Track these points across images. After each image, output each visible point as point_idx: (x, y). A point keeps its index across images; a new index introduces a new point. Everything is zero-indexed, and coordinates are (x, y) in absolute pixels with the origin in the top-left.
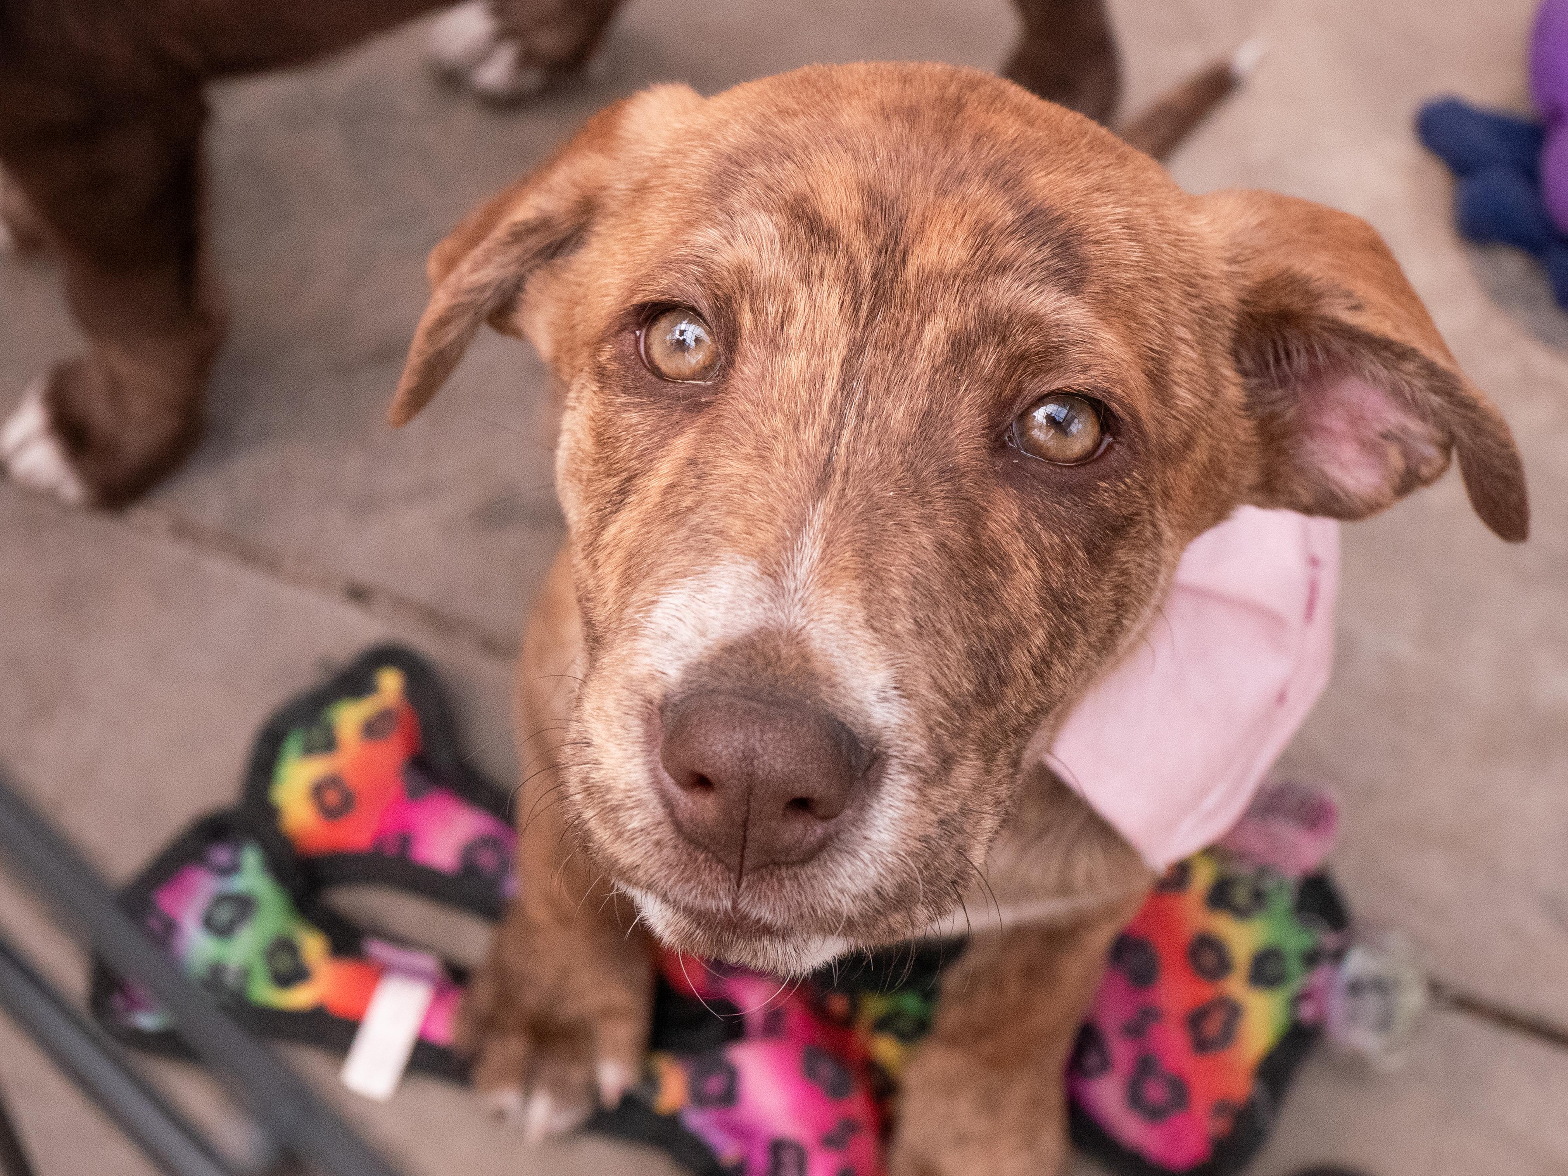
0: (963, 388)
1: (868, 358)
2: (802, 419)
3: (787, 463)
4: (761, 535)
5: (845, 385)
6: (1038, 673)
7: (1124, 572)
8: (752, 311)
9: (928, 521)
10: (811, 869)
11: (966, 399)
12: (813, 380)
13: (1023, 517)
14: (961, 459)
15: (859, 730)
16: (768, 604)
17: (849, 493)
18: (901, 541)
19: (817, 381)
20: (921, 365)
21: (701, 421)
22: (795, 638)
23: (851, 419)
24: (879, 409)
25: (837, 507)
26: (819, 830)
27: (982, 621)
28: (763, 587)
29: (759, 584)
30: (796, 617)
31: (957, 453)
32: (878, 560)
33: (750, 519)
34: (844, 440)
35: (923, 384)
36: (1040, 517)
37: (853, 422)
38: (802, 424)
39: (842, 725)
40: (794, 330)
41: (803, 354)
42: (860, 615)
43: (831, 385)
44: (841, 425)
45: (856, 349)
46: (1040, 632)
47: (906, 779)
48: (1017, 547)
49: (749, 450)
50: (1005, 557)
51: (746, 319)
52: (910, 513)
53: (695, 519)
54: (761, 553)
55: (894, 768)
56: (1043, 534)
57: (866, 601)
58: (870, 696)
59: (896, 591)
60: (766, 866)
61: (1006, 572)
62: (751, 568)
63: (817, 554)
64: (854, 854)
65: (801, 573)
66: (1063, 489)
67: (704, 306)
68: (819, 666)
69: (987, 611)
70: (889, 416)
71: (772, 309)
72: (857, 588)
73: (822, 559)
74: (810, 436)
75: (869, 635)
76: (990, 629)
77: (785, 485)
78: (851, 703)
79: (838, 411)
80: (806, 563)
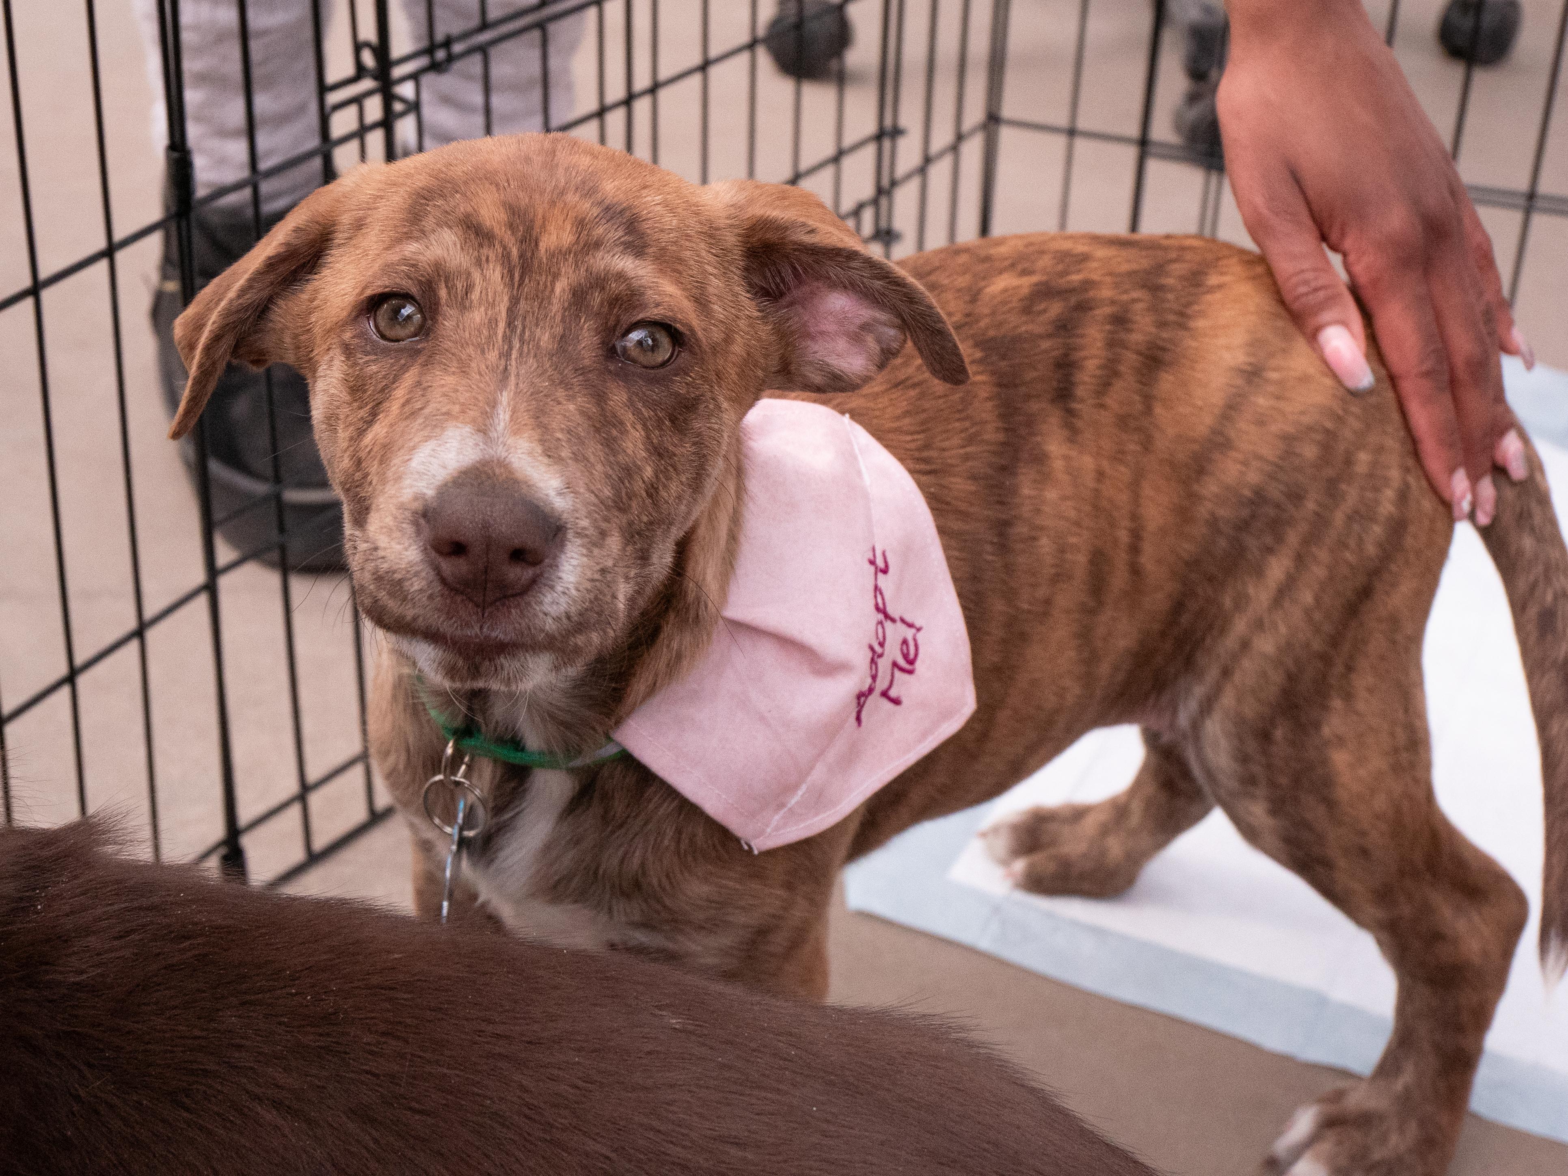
0: (583, 319)
1: (523, 305)
2: (485, 346)
3: (480, 374)
4: (471, 413)
5: (510, 324)
8: (447, 286)
9: (571, 398)
10: (527, 598)
11: (586, 326)
12: (490, 322)
13: (630, 399)
14: (587, 362)
15: (547, 510)
16: (482, 446)
17: (521, 385)
18: (557, 409)
19: (492, 323)
20: (556, 307)
21: (420, 360)
22: (503, 464)
23: (516, 344)
24: (532, 337)
25: (515, 393)
26: (529, 573)
27: (612, 459)
28: (479, 438)
29: (475, 437)
30: (500, 451)
31: (584, 358)
32: (545, 420)
33: (463, 404)
34: (513, 357)
35: (558, 318)
36: (641, 399)
37: (518, 345)
38: (486, 350)
39: (538, 507)
40: (475, 296)
41: (482, 309)
42: (539, 449)
43: (502, 325)
44: (511, 348)
45: (514, 301)
47: (579, 541)
48: (628, 417)
49: (453, 369)
50: (621, 422)
51: (443, 293)
52: (560, 393)
54: (474, 421)
55: (570, 535)
56: (643, 410)
57: (542, 441)
58: (552, 493)
59: (559, 435)
60: (499, 599)
61: (623, 432)
62: (467, 429)
63: (507, 417)
64: (552, 588)
65: (500, 428)
66: (652, 381)
67: (414, 291)
68: (519, 475)
69: (614, 453)
70: (539, 340)
71: (460, 285)
72: (536, 435)
73: (511, 421)
74: (492, 356)
75: (546, 460)
76: (618, 463)
77: (482, 385)
78: (541, 495)
79: (508, 339)
80: (502, 424)
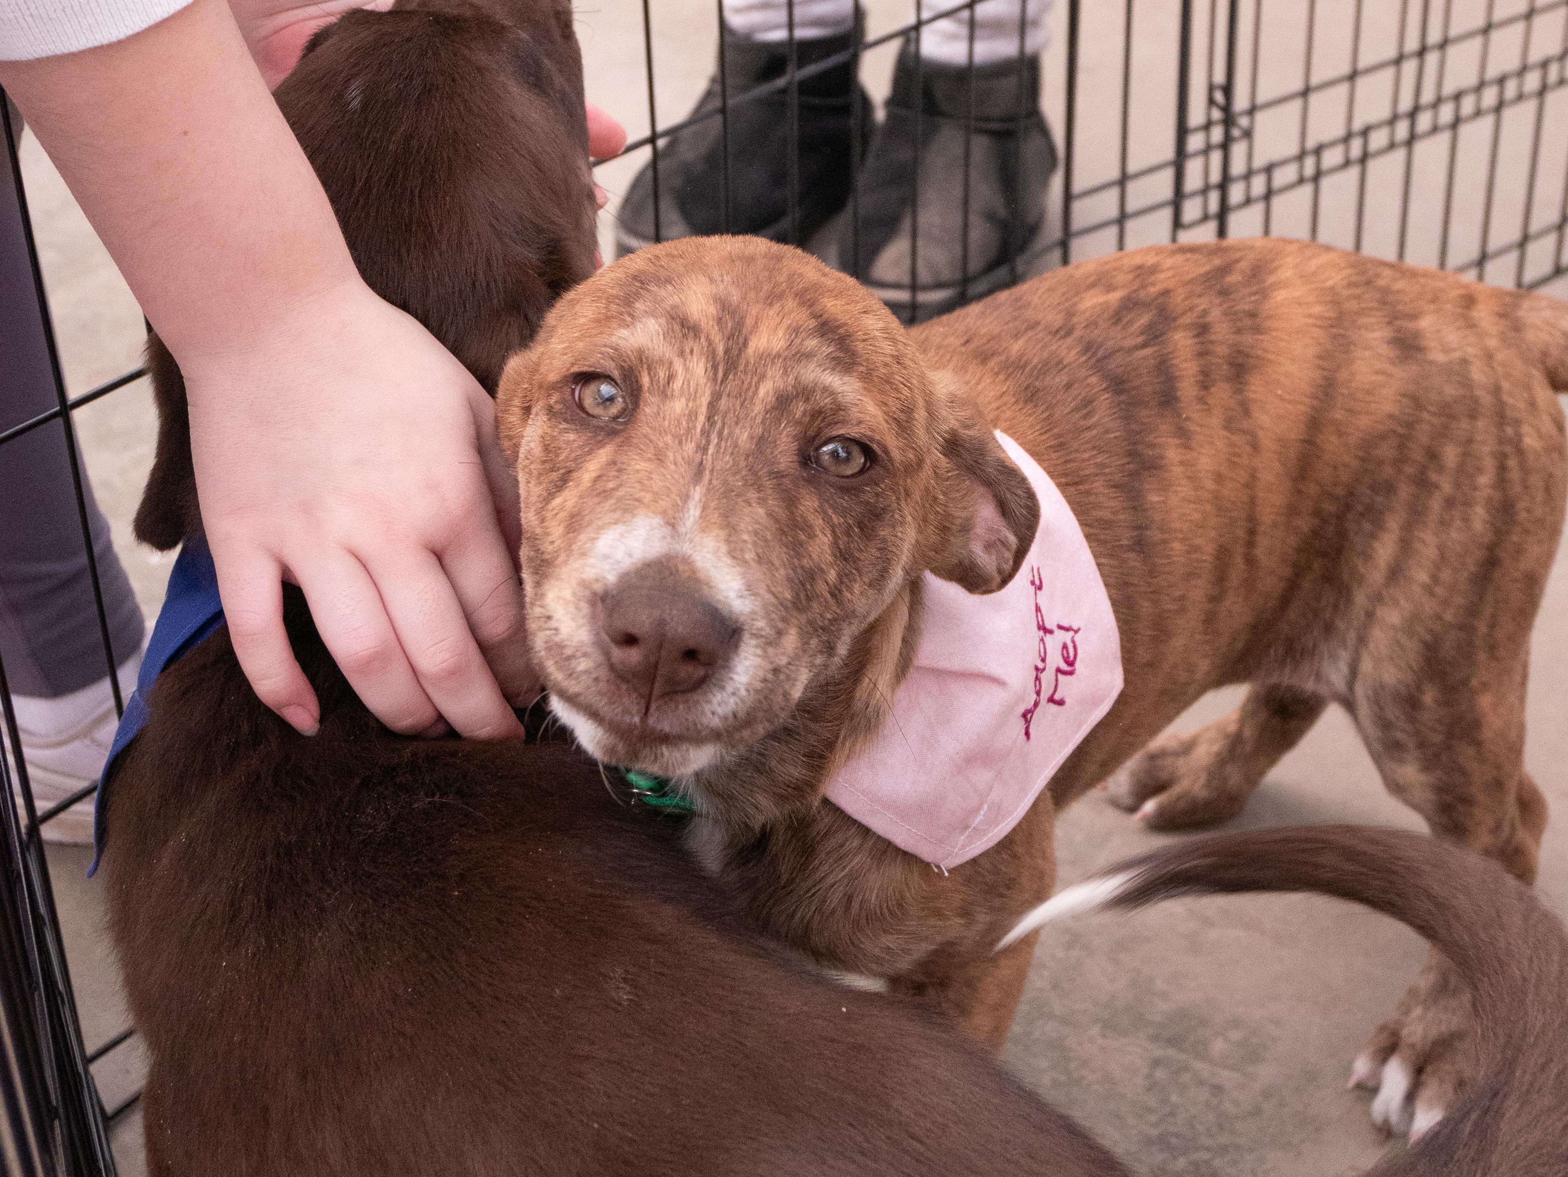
0: (783, 425)
1: (723, 403)
2: (684, 438)
3: (675, 464)
4: (663, 503)
5: (710, 418)
6: (833, 595)
7: (884, 541)
8: (649, 374)
9: (762, 501)
10: (695, 697)
11: (785, 433)
12: (690, 415)
13: (821, 506)
14: (782, 467)
15: (725, 612)
16: (669, 539)
17: (715, 482)
18: (747, 510)
19: (692, 415)
20: (758, 408)
21: (618, 440)
22: (686, 560)
23: (714, 440)
24: (730, 434)
25: (708, 490)
26: (700, 672)
27: (795, 561)
28: (667, 530)
29: (663, 529)
30: (686, 548)
31: (780, 463)
32: (733, 520)
33: (655, 494)
34: (710, 452)
35: (759, 420)
36: (831, 506)
37: (716, 441)
38: (684, 442)
39: (717, 609)
40: (677, 384)
41: (683, 400)
42: (724, 548)
43: (702, 418)
44: (708, 442)
45: (716, 397)
46: (833, 572)
47: (754, 642)
48: (818, 522)
49: (650, 456)
50: (810, 527)
52: (752, 495)
53: (620, 493)
54: (664, 513)
55: (746, 636)
56: (833, 516)
57: (728, 541)
58: (732, 595)
59: (746, 537)
60: (668, 694)
61: (812, 536)
62: (657, 520)
63: (698, 513)
64: (723, 688)
65: (689, 524)
66: (845, 490)
67: (616, 374)
68: (701, 575)
69: (799, 556)
70: (738, 438)
71: (662, 374)
72: (722, 534)
73: (701, 517)
74: (690, 448)
75: (729, 561)
76: (802, 567)
77: (676, 476)
78: (720, 597)
79: (706, 433)
80: (691, 519)
